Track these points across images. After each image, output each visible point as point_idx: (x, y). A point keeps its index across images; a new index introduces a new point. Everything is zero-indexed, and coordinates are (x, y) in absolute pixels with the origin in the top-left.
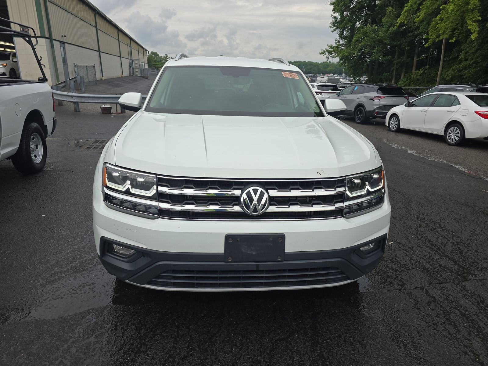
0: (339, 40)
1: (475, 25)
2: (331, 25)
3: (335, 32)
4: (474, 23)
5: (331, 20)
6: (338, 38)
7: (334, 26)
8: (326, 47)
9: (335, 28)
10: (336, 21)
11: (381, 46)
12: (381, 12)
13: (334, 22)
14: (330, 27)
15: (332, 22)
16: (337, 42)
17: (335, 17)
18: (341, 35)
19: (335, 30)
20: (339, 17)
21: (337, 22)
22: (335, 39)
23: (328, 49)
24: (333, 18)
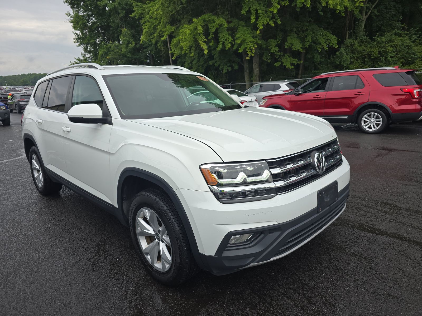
0: (85, 54)
1: (205, 44)
2: (74, 41)
3: (80, 47)
4: (204, 43)
5: (74, 36)
6: (83, 52)
7: (78, 42)
8: (74, 61)
9: (79, 43)
10: (78, 37)
11: (125, 59)
12: (116, 32)
13: (77, 38)
14: (74, 42)
15: (75, 38)
16: (83, 55)
17: (76, 34)
18: (86, 50)
19: (79, 45)
20: (81, 34)
21: (80, 38)
22: (81, 53)
23: (77, 61)
24: (75, 35)
